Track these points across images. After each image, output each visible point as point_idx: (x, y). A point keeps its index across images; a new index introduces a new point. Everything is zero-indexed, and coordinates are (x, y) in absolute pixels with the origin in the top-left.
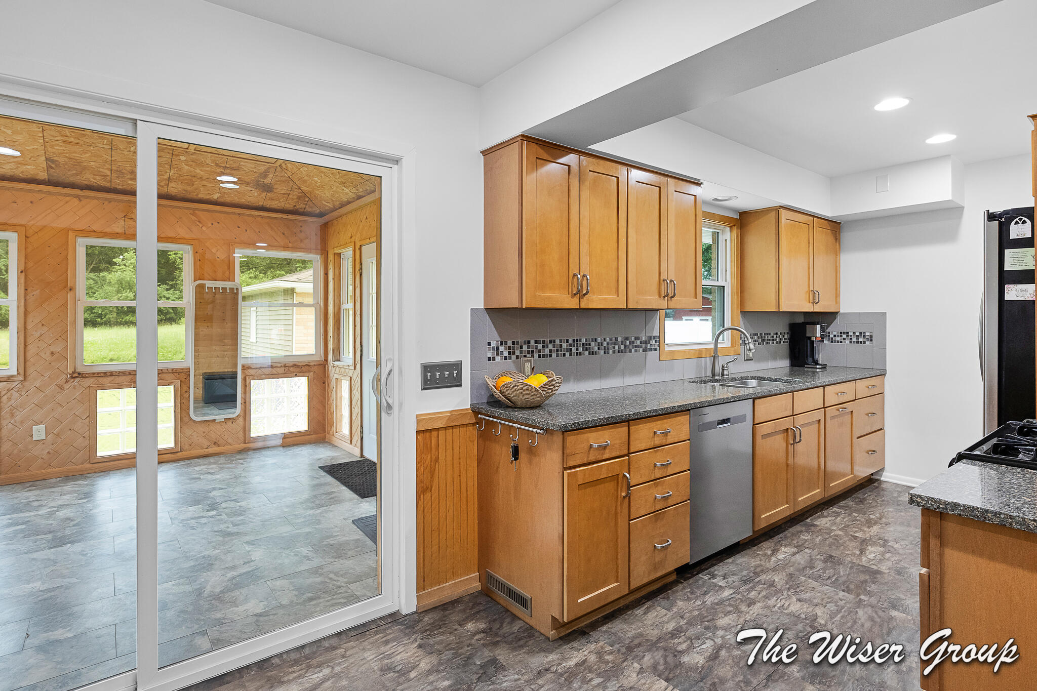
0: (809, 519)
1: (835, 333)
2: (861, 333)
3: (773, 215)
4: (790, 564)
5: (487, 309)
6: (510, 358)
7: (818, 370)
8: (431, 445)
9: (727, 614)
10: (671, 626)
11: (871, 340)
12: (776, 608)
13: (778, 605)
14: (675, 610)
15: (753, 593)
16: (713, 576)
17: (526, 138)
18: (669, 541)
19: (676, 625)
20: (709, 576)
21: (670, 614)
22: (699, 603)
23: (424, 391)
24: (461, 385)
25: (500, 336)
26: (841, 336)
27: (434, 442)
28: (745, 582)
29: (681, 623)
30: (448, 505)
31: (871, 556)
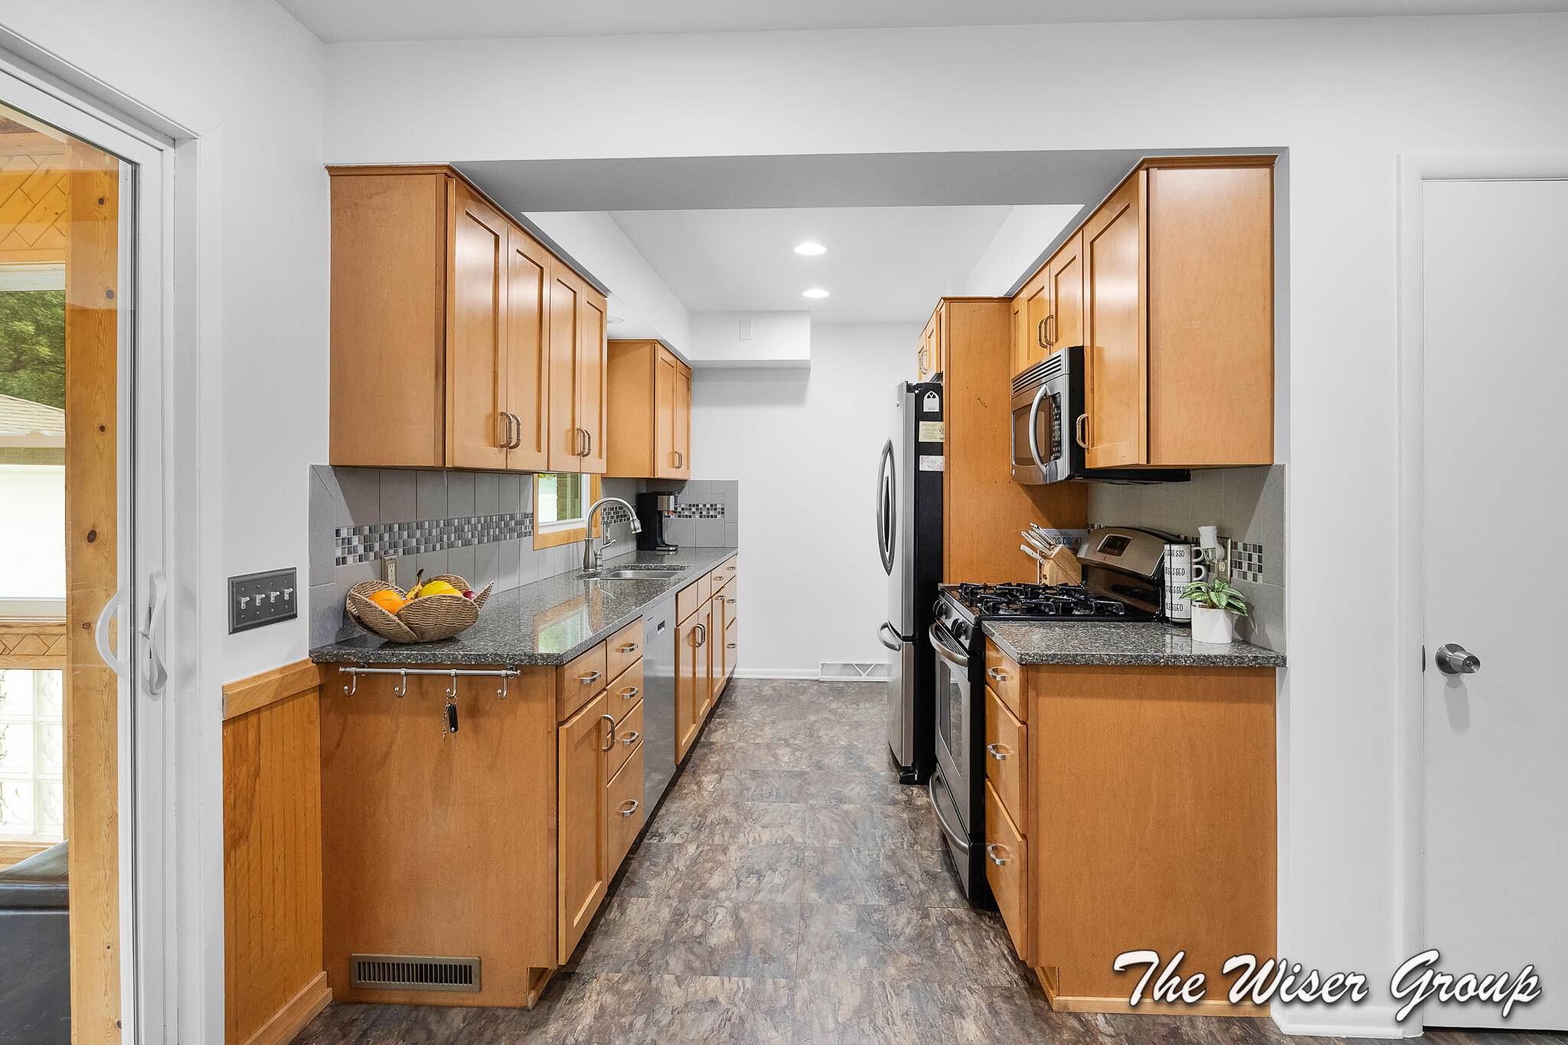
0: (702, 738)
1: (683, 506)
2: (712, 506)
3: (647, 349)
4: (725, 793)
5: (335, 468)
6: (367, 559)
7: (671, 553)
8: (247, 744)
9: (711, 871)
10: (665, 914)
11: (723, 513)
12: (751, 844)
13: (751, 841)
14: (653, 892)
15: (717, 838)
16: (661, 836)
17: (451, 172)
18: (634, 803)
19: (670, 910)
20: (657, 838)
21: (652, 901)
22: (673, 873)
23: (233, 635)
24: (295, 616)
25: (355, 519)
26: (690, 509)
27: (252, 736)
28: (699, 828)
29: (674, 905)
30: (276, 856)
31: (786, 759)
